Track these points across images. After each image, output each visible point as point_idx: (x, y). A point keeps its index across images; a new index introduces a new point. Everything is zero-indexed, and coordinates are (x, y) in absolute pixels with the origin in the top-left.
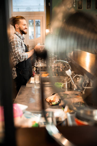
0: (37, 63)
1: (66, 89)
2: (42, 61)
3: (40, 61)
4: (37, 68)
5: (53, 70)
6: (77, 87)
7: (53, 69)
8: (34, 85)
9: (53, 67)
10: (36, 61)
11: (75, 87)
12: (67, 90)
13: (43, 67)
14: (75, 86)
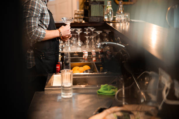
0: (62, 46)
1: (124, 99)
2: (72, 42)
3: (69, 42)
4: (63, 54)
5: (94, 59)
6: (146, 97)
7: (93, 57)
8: (60, 90)
9: (93, 53)
10: (62, 42)
11: (142, 96)
12: (126, 101)
13: (74, 53)
14: (142, 94)
